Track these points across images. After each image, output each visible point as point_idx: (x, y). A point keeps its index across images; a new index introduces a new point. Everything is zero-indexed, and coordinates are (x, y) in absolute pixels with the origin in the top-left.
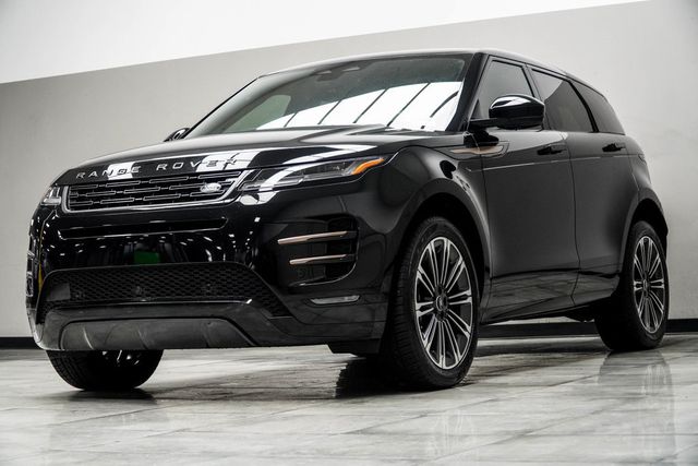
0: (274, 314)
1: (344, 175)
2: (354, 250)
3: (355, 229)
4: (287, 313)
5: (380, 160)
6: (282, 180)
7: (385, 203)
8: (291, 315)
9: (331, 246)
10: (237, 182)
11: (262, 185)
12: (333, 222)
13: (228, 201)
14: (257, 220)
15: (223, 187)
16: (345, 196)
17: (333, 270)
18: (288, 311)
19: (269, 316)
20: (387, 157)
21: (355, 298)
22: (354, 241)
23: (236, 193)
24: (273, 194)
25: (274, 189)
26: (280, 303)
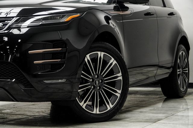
0: (26, 87)
1: (61, 21)
2: (64, 58)
3: (66, 47)
4: (32, 87)
5: (78, 15)
6: (32, 23)
7: (81, 35)
8: (33, 87)
9: (54, 55)
10: (10, 23)
11: (23, 25)
12: (55, 43)
13: (6, 32)
14: (19, 41)
15: (4, 25)
16: (60, 31)
17: (54, 67)
18: (32, 86)
19: (22, 87)
20: (81, 14)
21: (64, 81)
22: (65, 53)
23: (10, 28)
24: (27, 29)
25: (28, 27)
26: (28, 82)
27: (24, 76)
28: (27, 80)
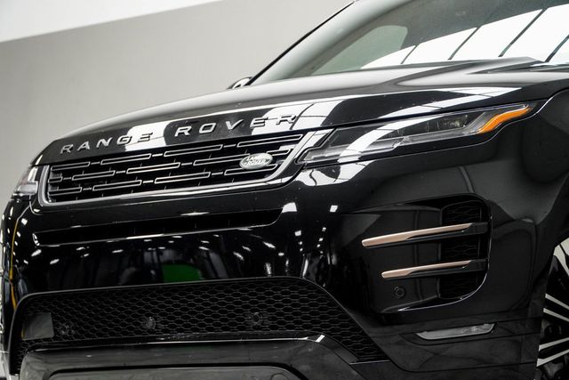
0: (359, 356)
1: (466, 134)
2: (484, 255)
3: (486, 218)
4: (381, 355)
5: (523, 109)
6: (374, 144)
7: (532, 178)
8: (388, 358)
9: (448, 248)
10: (295, 150)
11: (344, 153)
12: (450, 208)
13: (285, 180)
14: (334, 209)
15: (275, 159)
16: (469, 167)
17: (451, 285)
18: (383, 353)
19: (350, 359)
20: (534, 105)
21: (487, 328)
22: (484, 238)
23: (295, 168)
24: (359, 168)
26: (369, 341)
27: (352, 321)
28: (363, 333)
